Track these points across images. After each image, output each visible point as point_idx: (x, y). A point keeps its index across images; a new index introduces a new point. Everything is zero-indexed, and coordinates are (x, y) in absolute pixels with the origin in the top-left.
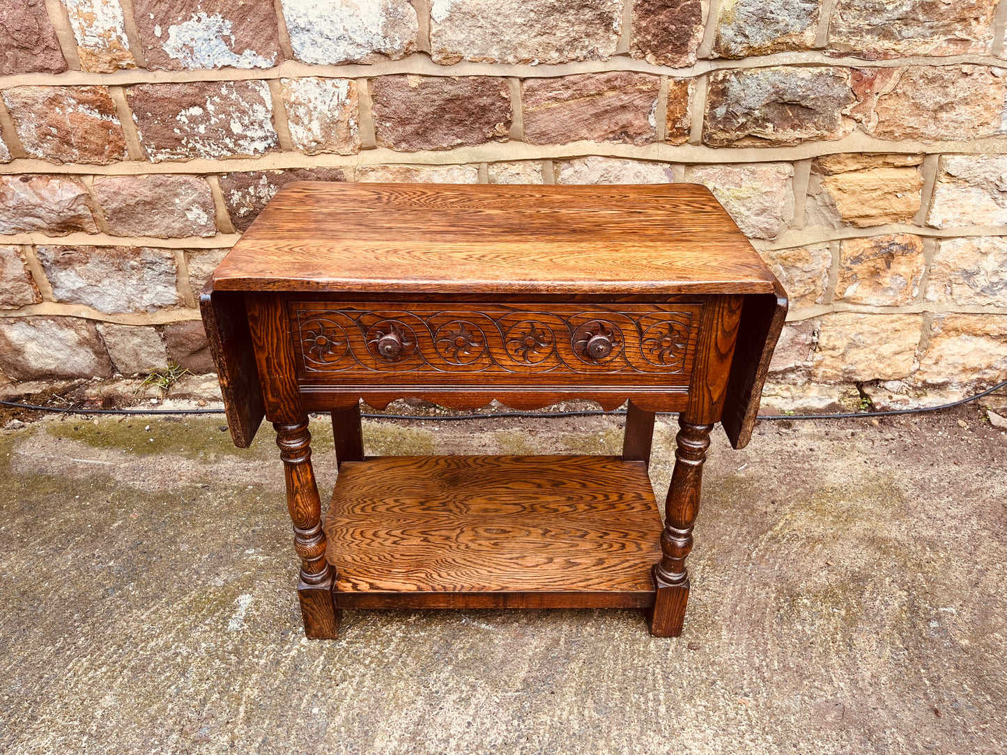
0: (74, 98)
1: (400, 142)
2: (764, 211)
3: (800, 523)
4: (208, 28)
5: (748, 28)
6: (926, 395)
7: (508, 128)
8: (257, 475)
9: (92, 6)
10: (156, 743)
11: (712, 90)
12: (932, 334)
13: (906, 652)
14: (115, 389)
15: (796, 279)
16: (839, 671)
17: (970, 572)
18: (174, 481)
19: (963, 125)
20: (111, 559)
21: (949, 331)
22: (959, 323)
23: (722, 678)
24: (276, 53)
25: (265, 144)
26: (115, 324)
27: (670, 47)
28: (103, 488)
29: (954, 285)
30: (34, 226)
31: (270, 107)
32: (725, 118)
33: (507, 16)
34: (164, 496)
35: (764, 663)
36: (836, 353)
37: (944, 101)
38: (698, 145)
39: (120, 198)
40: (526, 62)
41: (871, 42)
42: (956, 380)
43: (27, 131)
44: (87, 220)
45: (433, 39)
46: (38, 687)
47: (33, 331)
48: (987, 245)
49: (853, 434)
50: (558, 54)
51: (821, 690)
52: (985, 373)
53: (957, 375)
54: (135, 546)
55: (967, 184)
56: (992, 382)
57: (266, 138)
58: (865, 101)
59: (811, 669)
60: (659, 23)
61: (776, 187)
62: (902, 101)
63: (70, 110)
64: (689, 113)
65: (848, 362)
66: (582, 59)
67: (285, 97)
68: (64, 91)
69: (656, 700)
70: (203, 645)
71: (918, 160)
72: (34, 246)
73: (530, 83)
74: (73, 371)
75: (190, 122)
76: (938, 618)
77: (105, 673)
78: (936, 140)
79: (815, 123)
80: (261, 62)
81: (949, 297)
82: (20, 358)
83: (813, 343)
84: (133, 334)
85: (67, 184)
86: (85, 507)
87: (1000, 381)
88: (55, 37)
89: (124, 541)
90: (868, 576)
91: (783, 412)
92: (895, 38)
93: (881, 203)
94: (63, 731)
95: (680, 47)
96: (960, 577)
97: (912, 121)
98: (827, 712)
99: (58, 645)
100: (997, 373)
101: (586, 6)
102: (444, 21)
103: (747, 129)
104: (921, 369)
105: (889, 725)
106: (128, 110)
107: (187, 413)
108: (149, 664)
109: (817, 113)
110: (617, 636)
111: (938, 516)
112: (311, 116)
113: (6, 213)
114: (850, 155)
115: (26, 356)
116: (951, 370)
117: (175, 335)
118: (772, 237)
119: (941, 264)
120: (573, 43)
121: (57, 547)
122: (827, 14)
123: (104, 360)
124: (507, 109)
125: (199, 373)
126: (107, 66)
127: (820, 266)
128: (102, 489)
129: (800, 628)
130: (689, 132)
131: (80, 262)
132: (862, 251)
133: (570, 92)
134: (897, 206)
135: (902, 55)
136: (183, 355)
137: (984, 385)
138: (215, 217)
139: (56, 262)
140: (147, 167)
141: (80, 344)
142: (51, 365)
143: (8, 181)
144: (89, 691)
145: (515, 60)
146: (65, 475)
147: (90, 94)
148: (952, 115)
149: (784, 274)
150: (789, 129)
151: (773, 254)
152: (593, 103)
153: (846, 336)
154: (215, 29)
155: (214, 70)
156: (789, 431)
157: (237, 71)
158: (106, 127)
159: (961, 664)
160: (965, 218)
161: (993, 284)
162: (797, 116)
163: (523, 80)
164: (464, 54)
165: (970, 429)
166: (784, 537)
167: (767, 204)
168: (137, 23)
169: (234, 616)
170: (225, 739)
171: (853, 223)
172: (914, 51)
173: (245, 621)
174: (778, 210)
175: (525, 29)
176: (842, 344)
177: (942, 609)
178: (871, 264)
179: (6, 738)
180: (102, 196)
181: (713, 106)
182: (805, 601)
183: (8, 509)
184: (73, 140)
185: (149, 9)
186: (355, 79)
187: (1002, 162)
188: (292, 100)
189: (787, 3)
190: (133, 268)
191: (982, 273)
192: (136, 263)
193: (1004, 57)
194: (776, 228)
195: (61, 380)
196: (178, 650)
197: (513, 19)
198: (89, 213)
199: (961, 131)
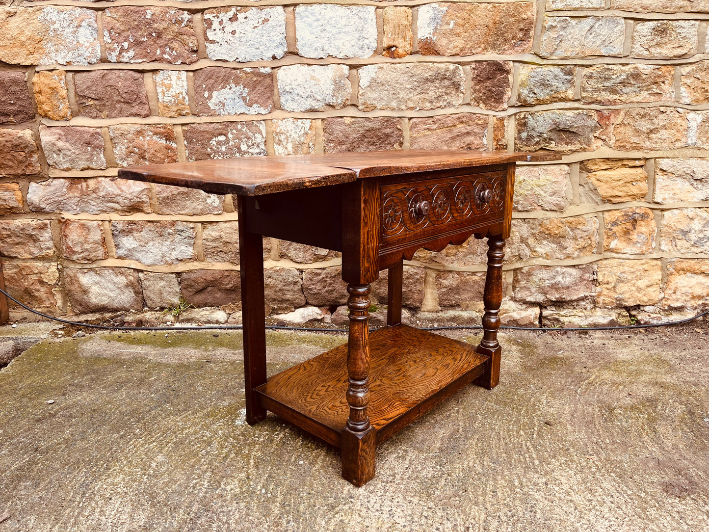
0: (152, 132)
2: (554, 193)
3: (606, 377)
4: (235, 92)
5: (536, 89)
6: (671, 314)
7: (401, 147)
8: (241, 356)
9: (171, 80)
11: (518, 123)
13: (692, 433)
14: (144, 317)
15: (578, 237)
16: (651, 443)
18: (187, 359)
19: (665, 141)
20: (152, 393)
21: (679, 271)
22: (685, 265)
23: (573, 448)
24: (271, 106)
26: (151, 272)
27: (493, 100)
28: (141, 362)
29: (677, 240)
30: (112, 208)
31: (264, 135)
32: (527, 139)
33: (401, 84)
34: (183, 365)
35: (600, 440)
36: (610, 286)
37: (652, 127)
39: (169, 190)
40: (412, 109)
41: (605, 96)
42: (689, 305)
43: (120, 150)
44: (146, 205)
45: (360, 97)
46: (109, 454)
47: (98, 278)
48: (692, 213)
49: (629, 337)
50: (430, 104)
51: (641, 452)
52: (706, 300)
53: (689, 301)
54: (167, 388)
55: (674, 176)
57: (260, 153)
58: (606, 128)
59: (632, 443)
60: (486, 87)
61: (560, 178)
62: (628, 128)
63: (148, 138)
64: (506, 136)
65: (618, 292)
66: (443, 106)
67: (274, 130)
68: (147, 127)
69: (531, 457)
71: (642, 162)
72: (110, 221)
73: (414, 120)
74: (118, 306)
75: (217, 144)
77: (156, 446)
78: (651, 150)
79: (579, 141)
80: (262, 111)
81: (675, 248)
82: (85, 297)
83: (594, 280)
84: (161, 279)
85: (138, 182)
86: (131, 371)
88: (147, 97)
89: (158, 386)
90: (658, 400)
91: (580, 326)
92: (619, 93)
93: (624, 188)
94: (130, 474)
95: (499, 99)
97: (635, 139)
98: (648, 462)
99: (122, 433)
101: (445, 78)
102: (366, 87)
103: (540, 144)
104: (666, 297)
105: (691, 466)
106: (183, 138)
107: (191, 329)
108: (185, 441)
109: (580, 135)
110: (496, 428)
111: (695, 372)
112: (288, 140)
113: (97, 200)
114: (602, 160)
115: (90, 295)
116: (685, 298)
117: (187, 279)
118: (561, 210)
119: (666, 226)
120: (438, 98)
121: (114, 389)
122: (579, 81)
123: (139, 299)
124: (401, 136)
125: (199, 307)
126: (174, 113)
127: (593, 228)
129: (619, 424)
130: (507, 147)
131: (138, 231)
132: (616, 218)
134: (634, 190)
135: (624, 102)
136: (190, 294)
137: (707, 308)
138: (224, 201)
139: (122, 231)
141: (127, 286)
142: (105, 301)
143: (102, 181)
144: (146, 454)
145: (406, 108)
146: (115, 357)
147: (162, 129)
148: (658, 135)
149: (571, 233)
150: (564, 145)
151: (563, 220)
152: (450, 131)
153: (615, 274)
154: (239, 93)
155: (235, 115)
156: (587, 336)
157: (248, 116)
158: (168, 148)
160: (676, 197)
161: (700, 238)
162: (568, 138)
163: (410, 119)
164: (377, 105)
165: (704, 333)
166: (597, 383)
167: (556, 189)
168: (195, 90)
169: (239, 418)
170: (243, 475)
171: (609, 200)
172: (631, 100)
173: (246, 421)
174: (563, 192)
175: (412, 91)
176: (612, 279)
178: (623, 226)
179: (90, 479)
180: (158, 189)
181: (519, 132)
182: (619, 411)
183: (78, 372)
184: (147, 156)
185: (203, 82)
186: (314, 119)
187: (692, 162)
188: (278, 131)
189: (556, 76)
190: (169, 234)
191: (693, 231)
192: (171, 231)
193: (683, 102)
194: (563, 204)
195: (109, 312)
196: (204, 434)
197: (405, 86)
198: (148, 200)
199: (664, 145)
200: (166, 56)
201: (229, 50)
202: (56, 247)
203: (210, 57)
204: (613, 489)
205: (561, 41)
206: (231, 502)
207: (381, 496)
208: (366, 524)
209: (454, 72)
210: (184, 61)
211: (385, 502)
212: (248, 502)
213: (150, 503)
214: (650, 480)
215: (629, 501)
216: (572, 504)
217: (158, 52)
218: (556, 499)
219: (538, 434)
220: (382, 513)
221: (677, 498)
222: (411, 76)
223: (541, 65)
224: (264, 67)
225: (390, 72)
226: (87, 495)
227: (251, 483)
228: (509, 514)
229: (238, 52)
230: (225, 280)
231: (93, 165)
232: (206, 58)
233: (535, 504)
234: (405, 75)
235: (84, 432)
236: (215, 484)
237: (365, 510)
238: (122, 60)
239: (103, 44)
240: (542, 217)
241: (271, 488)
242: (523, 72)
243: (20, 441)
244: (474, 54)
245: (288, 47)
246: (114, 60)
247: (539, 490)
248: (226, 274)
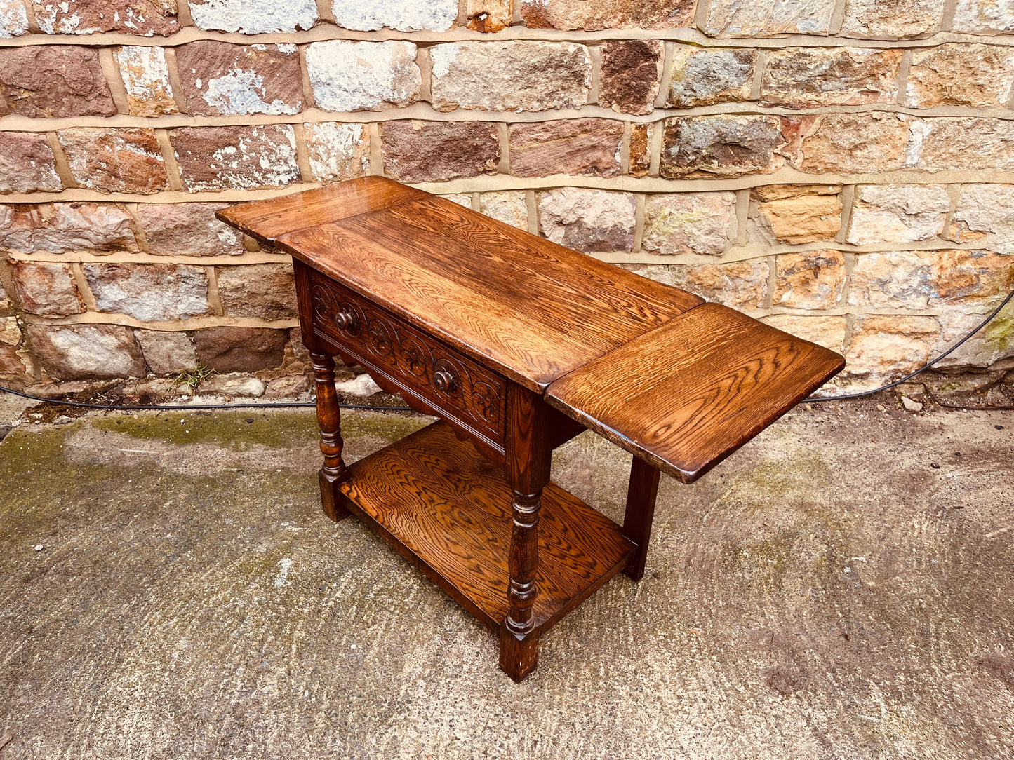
0: (123, 138)
1: (405, 175)
2: (712, 231)
3: (743, 493)
4: (243, 81)
5: (695, 84)
6: (851, 384)
7: (497, 164)
8: (284, 460)
9: (141, 61)
10: (227, 674)
11: (667, 133)
12: (854, 332)
13: (824, 592)
14: (149, 387)
15: (740, 288)
16: (770, 607)
17: (879, 529)
18: (213, 466)
19: (874, 160)
20: (168, 532)
21: (869, 330)
22: (876, 323)
23: (678, 614)
24: (300, 103)
25: (289, 177)
26: (151, 330)
27: (632, 99)
29: (871, 292)
30: (81, 246)
31: (294, 146)
32: (678, 156)
33: (496, 74)
34: (206, 479)
35: (711, 603)
37: (858, 142)
38: (656, 177)
39: (161, 222)
40: (512, 110)
41: (797, 95)
42: (876, 371)
43: (78, 165)
44: (130, 241)
45: (434, 91)
46: (120, 636)
47: (77, 338)
48: (897, 258)
49: (790, 418)
50: (538, 104)
51: (756, 621)
52: (900, 365)
53: (876, 367)
54: (187, 521)
55: (879, 209)
56: (906, 372)
57: (290, 172)
58: (792, 142)
59: (748, 606)
60: (622, 79)
61: (721, 211)
62: (823, 142)
63: (119, 148)
64: (648, 152)
66: (559, 108)
67: (307, 139)
68: (114, 132)
69: (625, 632)
70: (256, 599)
71: (837, 189)
72: (81, 263)
73: (515, 127)
74: (112, 372)
75: (225, 159)
76: (851, 565)
77: (177, 623)
78: (852, 173)
79: (752, 160)
80: (288, 110)
81: (868, 302)
82: (63, 361)
84: (166, 339)
85: (113, 210)
86: (138, 490)
87: (913, 371)
88: (107, 86)
89: (176, 518)
90: (796, 533)
92: (817, 91)
93: (808, 224)
94: (148, 669)
95: (640, 98)
96: (871, 533)
97: (832, 158)
98: (760, 638)
99: (133, 602)
100: (910, 365)
101: (562, 66)
102: (443, 77)
103: (696, 164)
105: (808, 646)
106: (171, 149)
107: (215, 408)
108: (213, 614)
109: (753, 152)
111: (856, 484)
112: (329, 153)
113: (57, 235)
114: (782, 186)
115: (70, 359)
116: (871, 362)
117: (205, 340)
118: (719, 253)
119: (859, 274)
120: (551, 95)
121: (119, 523)
122: (759, 73)
123: (140, 363)
124: (496, 149)
125: (224, 372)
126: (153, 111)
127: (760, 277)
128: (150, 474)
129: (741, 575)
130: (649, 167)
131: (123, 277)
132: (793, 264)
133: (549, 134)
134: (822, 227)
135: (822, 105)
136: (210, 356)
137: (900, 374)
138: (243, 238)
139: (101, 277)
140: (185, 197)
141: (119, 348)
142: (92, 367)
143: (59, 208)
144: (165, 638)
145: (503, 108)
146: (116, 463)
147: (137, 135)
148: (865, 152)
149: (730, 283)
150: (731, 165)
151: (721, 267)
152: (568, 144)
154: (249, 82)
155: (247, 116)
157: (267, 117)
158: (150, 162)
159: (868, 600)
160: (878, 237)
161: (903, 290)
162: (737, 154)
163: (509, 125)
164: (460, 103)
165: (887, 412)
166: (730, 504)
167: (714, 226)
168: (181, 76)
169: (278, 576)
170: (283, 669)
171: (786, 241)
172: (833, 102)
173: (288, 579)
174: (723, 231)
175: (512, 83)
177: (854, 558)
178: (802, 275)
179: (100, 677)
180: (145, 221)
181: (668, 146)
182: (745, 554)
183: (69, 493)
184: (121, 173)
185: (192, 64)
186: (367, 123)
187: (908, 190)
188: (314, 141)
189: (726, 64)
190: (170, 282)
191: (894, 281)
192: (172, 278)
193: (908, 105)
194: (722, 246)
195: (100, 379)
196: (236, 603)
197: (501, 76)
198: (132, 235)
199: (872, 166)
200: (129, 24)
201: (227, 15)
202: (9, 296)
203: (198, 24)
204: (710, 679)
205: (738, 10)
206: (269, 712)
207: (443, 698)
208: (422, 741)
209: (576, 56)
210: (158, 31)
211: (447, 707)
212: (288, 712)
213: (174, 714)
214: (755, 667)
215: (725, 698)
216: (658, 704)
217: (117, 18)
218: (642, 696)
219: (642, 593)
220: (442, 725)
221: (780, 696)
222: (510, 62)
223: (706, 47)
224: (284, 44)
225: (479, 55)
226: (99, 702)
227: (293, 682)
228: (585, 719)
229: (241, 19)
230: (256, 340)
231: (43, 186)
232: (191, 26)
233: (617, 704)
234: (502, 60)
235: (86, 600)
236: (250, 684)
237: (423, 721)
238: (62, 29)
239: (29, 6)
240: (692, 263)
241: (316, 689)
242: (679, 58)
243: (8, 616)
244: (606, 28)
245: (319, 11)
246: (50, 30)
247: (625, 683)
248: (257, 333)
